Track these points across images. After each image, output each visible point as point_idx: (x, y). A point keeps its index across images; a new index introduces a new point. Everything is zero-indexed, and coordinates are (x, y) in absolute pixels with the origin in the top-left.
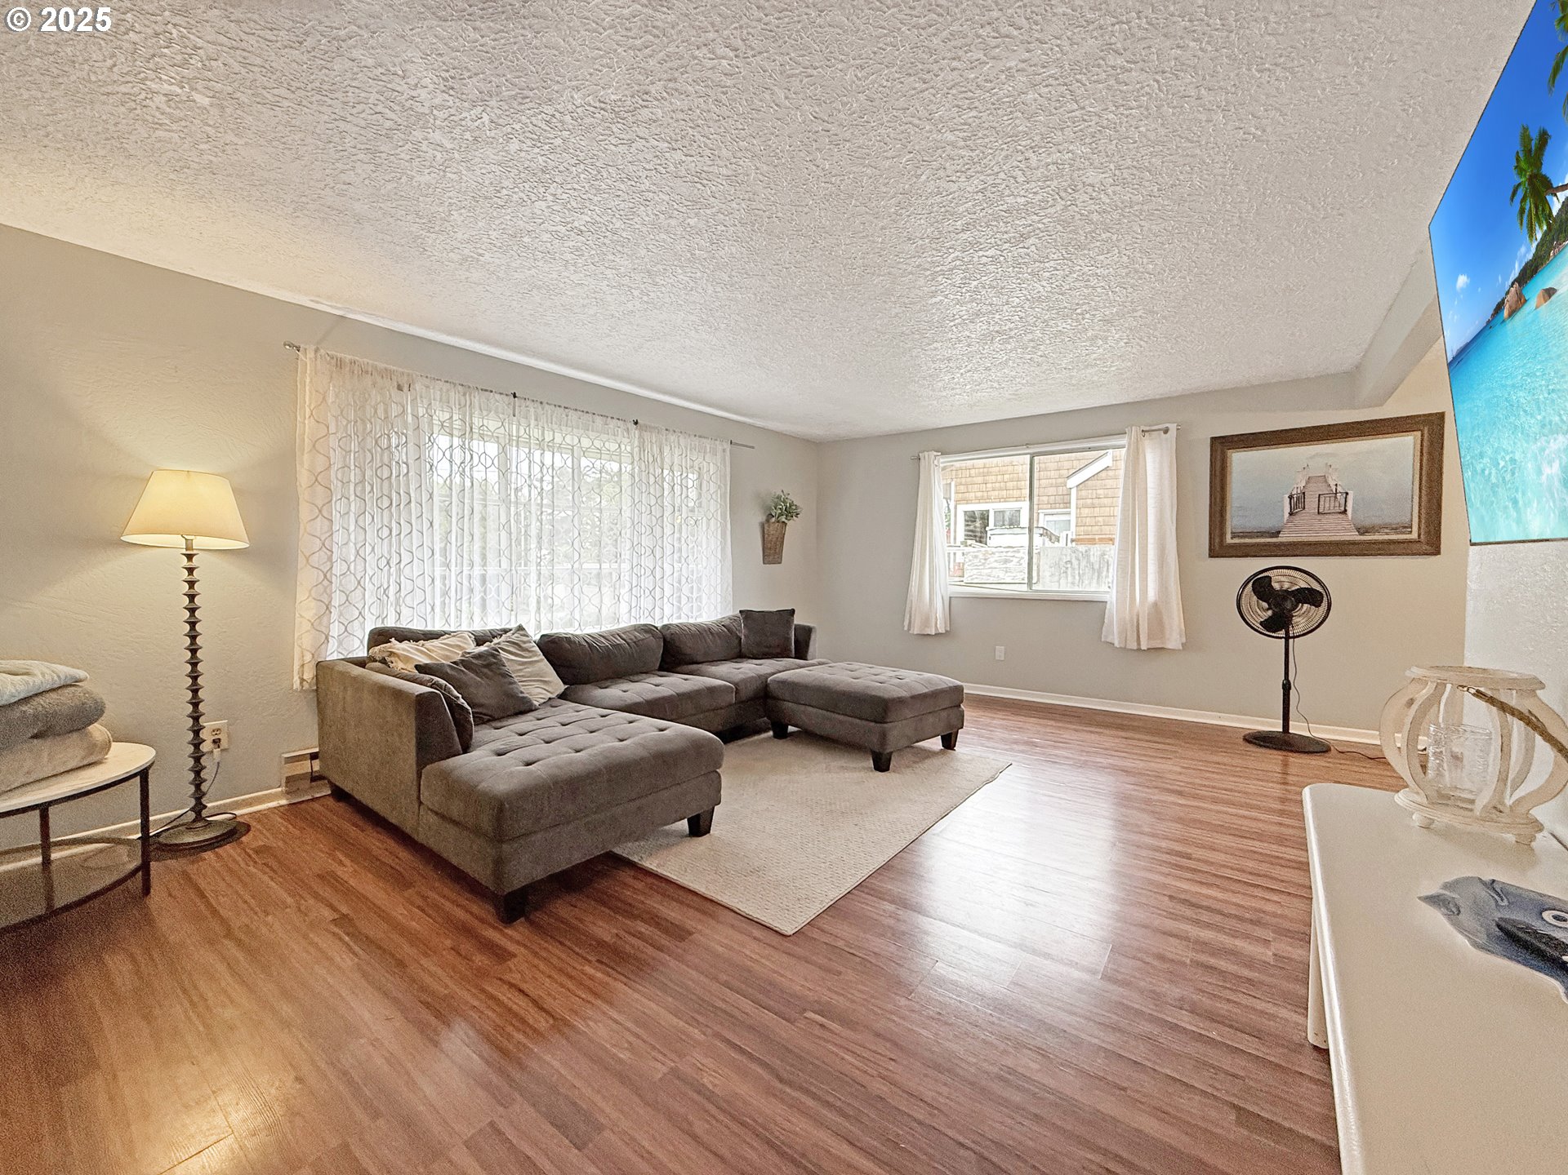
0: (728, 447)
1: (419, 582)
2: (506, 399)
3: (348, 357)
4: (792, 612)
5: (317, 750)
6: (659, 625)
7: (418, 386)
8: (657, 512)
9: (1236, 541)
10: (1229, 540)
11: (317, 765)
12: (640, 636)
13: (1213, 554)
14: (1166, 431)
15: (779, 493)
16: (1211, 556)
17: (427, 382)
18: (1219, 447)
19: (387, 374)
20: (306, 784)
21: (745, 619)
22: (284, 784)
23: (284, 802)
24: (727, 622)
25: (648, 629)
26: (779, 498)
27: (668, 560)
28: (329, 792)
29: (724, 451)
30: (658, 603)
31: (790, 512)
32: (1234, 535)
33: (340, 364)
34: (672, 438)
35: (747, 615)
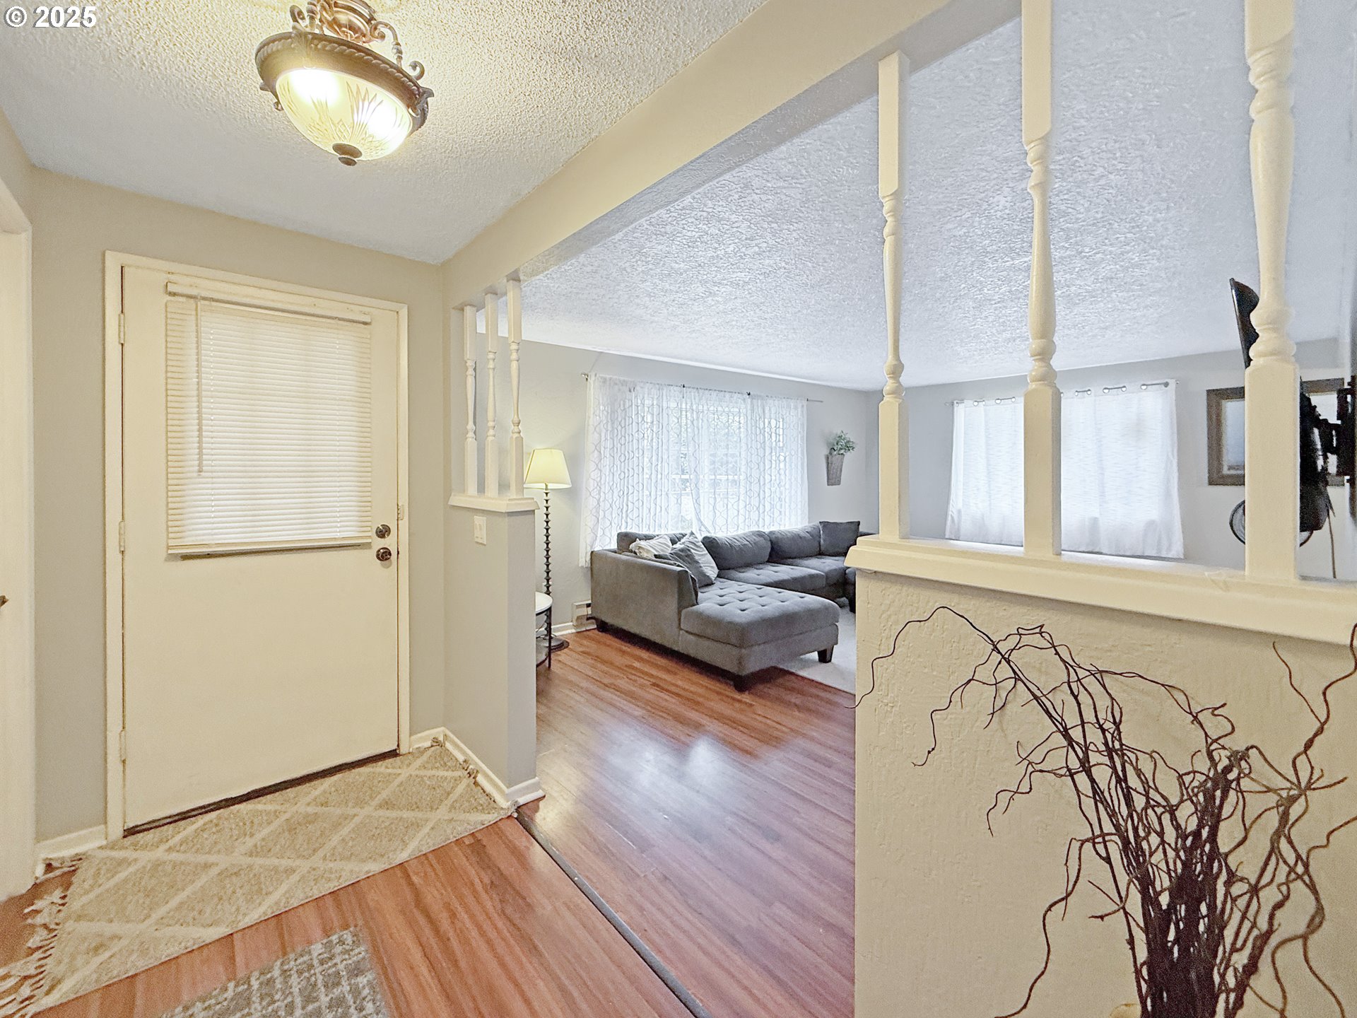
0: (805, 403)
1: (636, 504)
2: (678, 388)
3: (608, 376)
4: (859, 523)
5: (590, 602)
6: (767, 530)
7: (638, 388)
8: (761, 452)
9: (1232, 472)
10: (1225, 471)
11: (589, 610)
12: (757, 539)
13: (1212, 482)
14: (1166, 385)
15: (839, 433)
16: (1211, 483)
17: (642, 385)
18: (1213, 396)
19: (624, 383)
20: (585, 621)
21: (824, 527)
22: (574, 620)
23: (574, 631)
24: (809, 530)
25: (760, 534)
26: (840, 437)
27: (768, 486)
28: (595, 626)
29: (803, 406)
30: (762, 515)
31: (848, 447)
32: (1230, 468)
33: (605, 381)
34: (770, 401)
35: (825, 525)
